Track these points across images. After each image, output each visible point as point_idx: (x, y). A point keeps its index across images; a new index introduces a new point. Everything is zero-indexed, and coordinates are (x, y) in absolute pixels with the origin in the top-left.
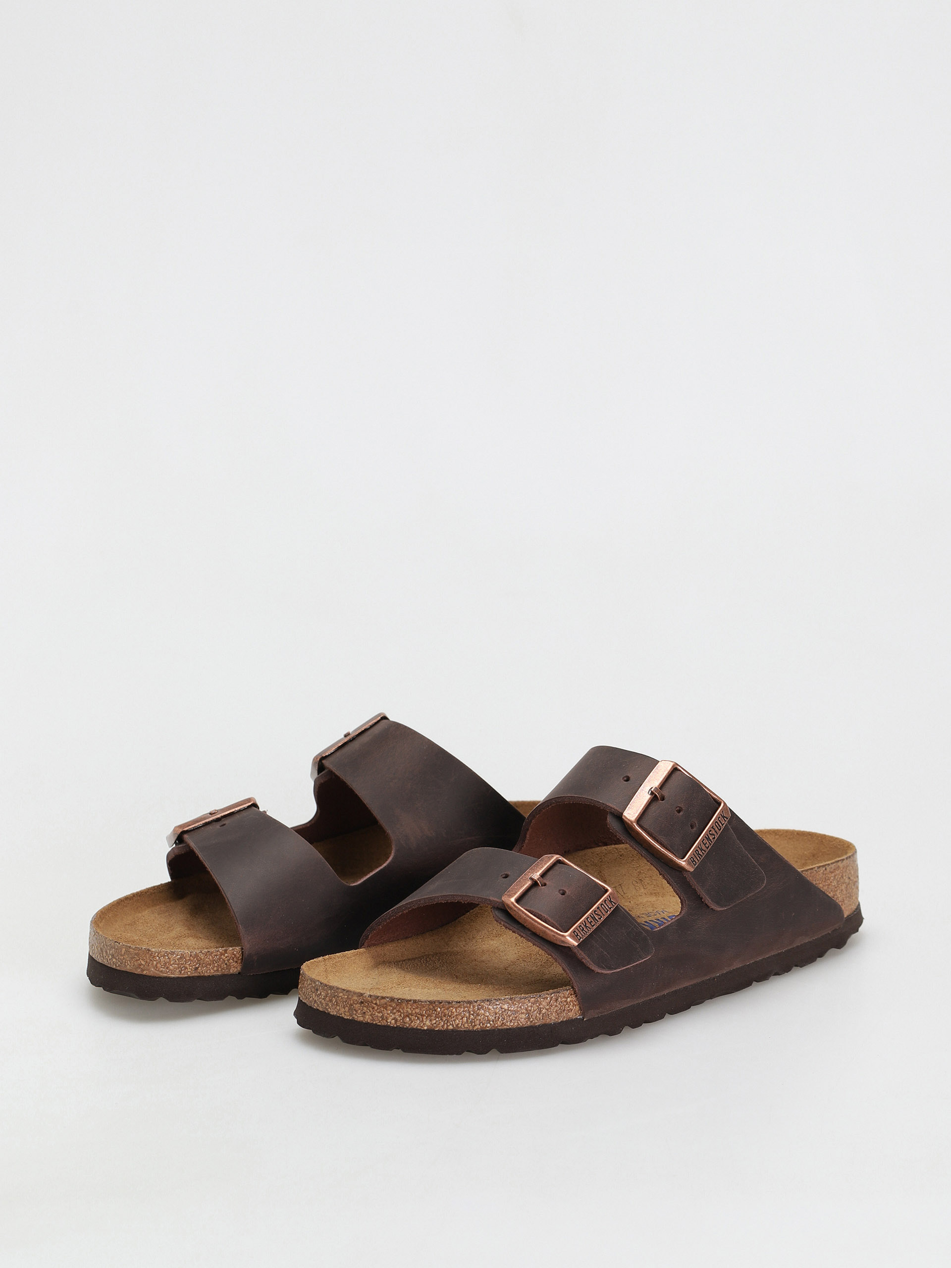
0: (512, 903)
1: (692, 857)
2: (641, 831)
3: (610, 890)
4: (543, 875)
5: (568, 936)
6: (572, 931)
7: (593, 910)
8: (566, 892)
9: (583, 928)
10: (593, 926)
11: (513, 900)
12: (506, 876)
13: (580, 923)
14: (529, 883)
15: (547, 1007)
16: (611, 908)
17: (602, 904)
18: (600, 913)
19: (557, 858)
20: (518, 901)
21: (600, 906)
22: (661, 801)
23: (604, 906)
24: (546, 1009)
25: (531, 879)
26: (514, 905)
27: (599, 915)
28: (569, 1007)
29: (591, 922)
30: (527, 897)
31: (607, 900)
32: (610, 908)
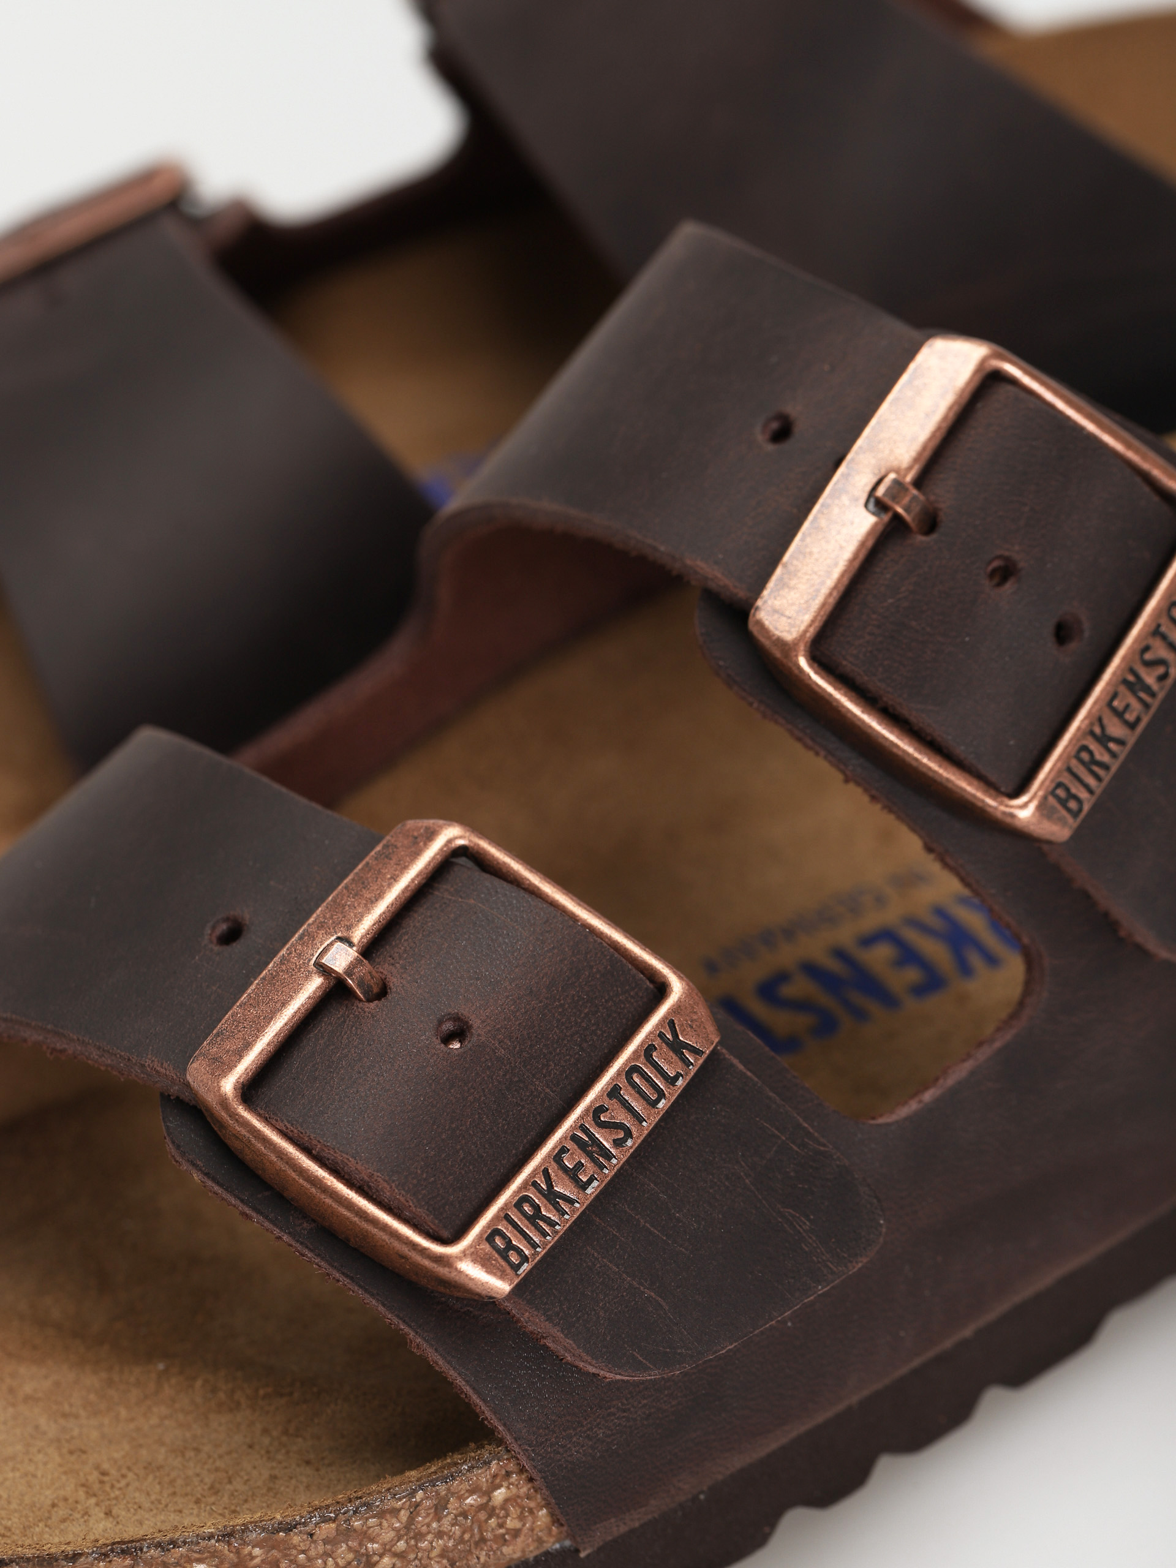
0: (224, 1102)
1: (1059, 785)
2: (830, 689)
3: (677, 987)
4: (371, 949)
5: (464, 1254)
6: (480, 1237)
7: (587, 1110)
8: (470, 1027)
9: (537, 1208)
10: (584, 1186)
11: (228, 1085)
12: (233, 934)
13: (524, 1186)
14: (314, 984)
15: (401, 1545)
16: (678, 1076)
17: (635, 1069)
18: (622, 1117)
19: (450, 841)
20: (250, 1091)
21: (623, 1083)
22: (920, 538)
23: (648, 1079)
24: (396, 1555)
25: (324, 970)
26: (234, 1115)
27: (620, 1126)
28: (501, 1526)
29: (579, 1165)
30: (296, 1060)
31: (657, 1043)
32: (672, 1081)
